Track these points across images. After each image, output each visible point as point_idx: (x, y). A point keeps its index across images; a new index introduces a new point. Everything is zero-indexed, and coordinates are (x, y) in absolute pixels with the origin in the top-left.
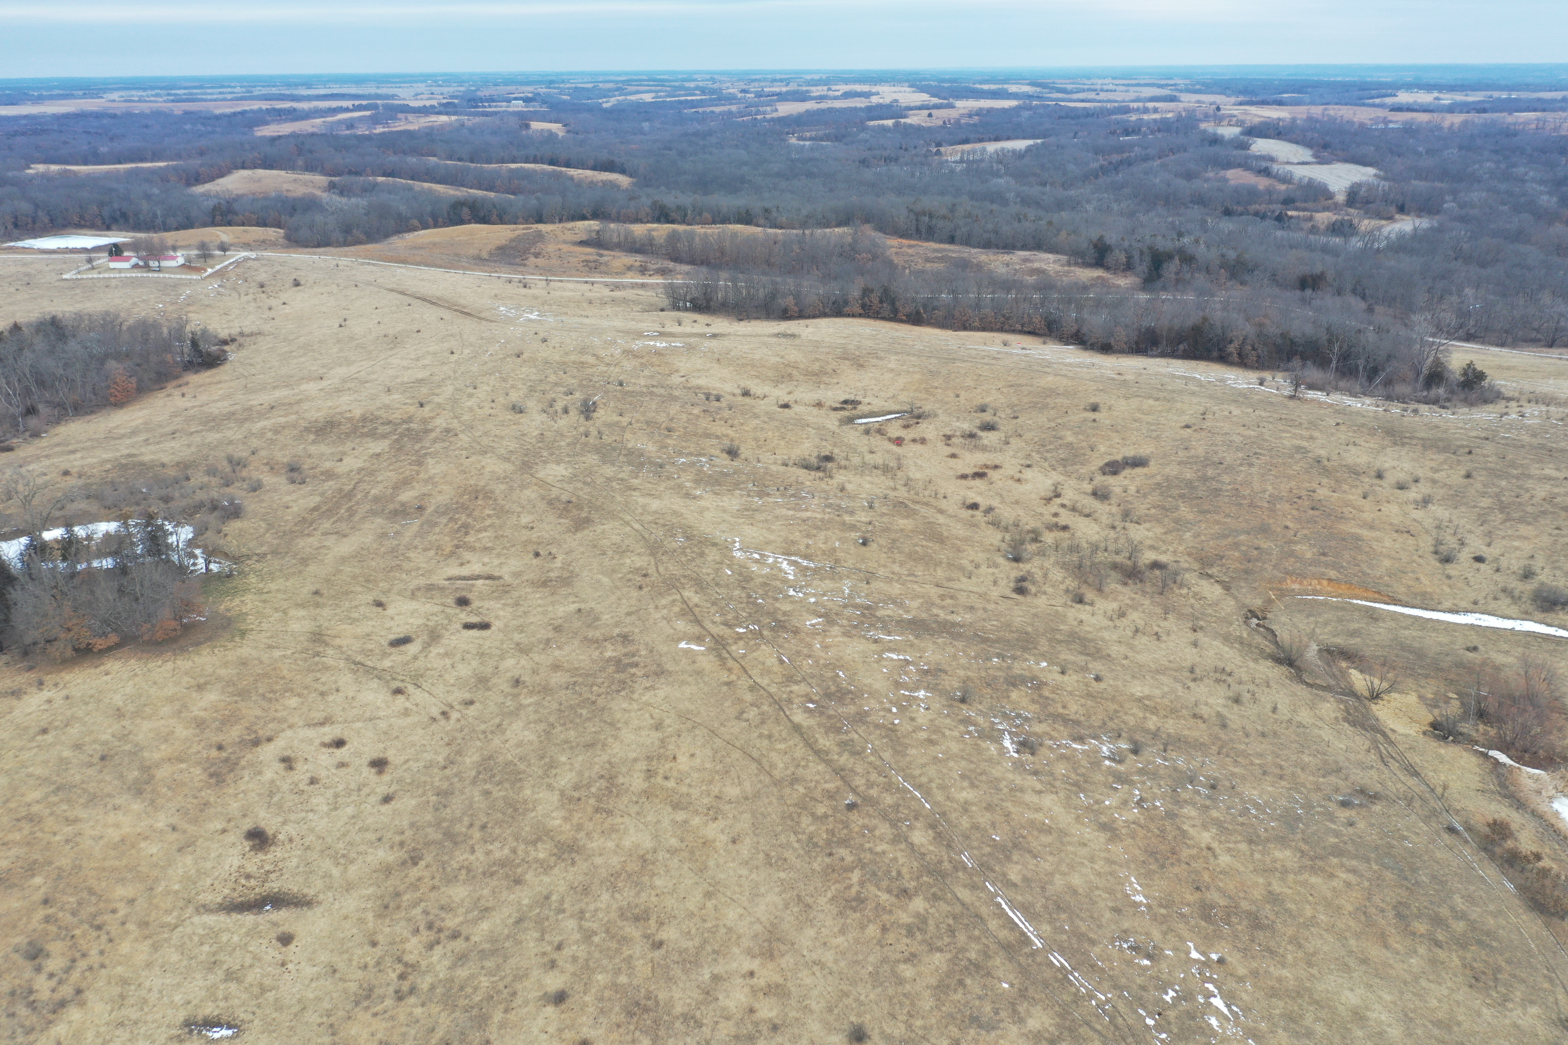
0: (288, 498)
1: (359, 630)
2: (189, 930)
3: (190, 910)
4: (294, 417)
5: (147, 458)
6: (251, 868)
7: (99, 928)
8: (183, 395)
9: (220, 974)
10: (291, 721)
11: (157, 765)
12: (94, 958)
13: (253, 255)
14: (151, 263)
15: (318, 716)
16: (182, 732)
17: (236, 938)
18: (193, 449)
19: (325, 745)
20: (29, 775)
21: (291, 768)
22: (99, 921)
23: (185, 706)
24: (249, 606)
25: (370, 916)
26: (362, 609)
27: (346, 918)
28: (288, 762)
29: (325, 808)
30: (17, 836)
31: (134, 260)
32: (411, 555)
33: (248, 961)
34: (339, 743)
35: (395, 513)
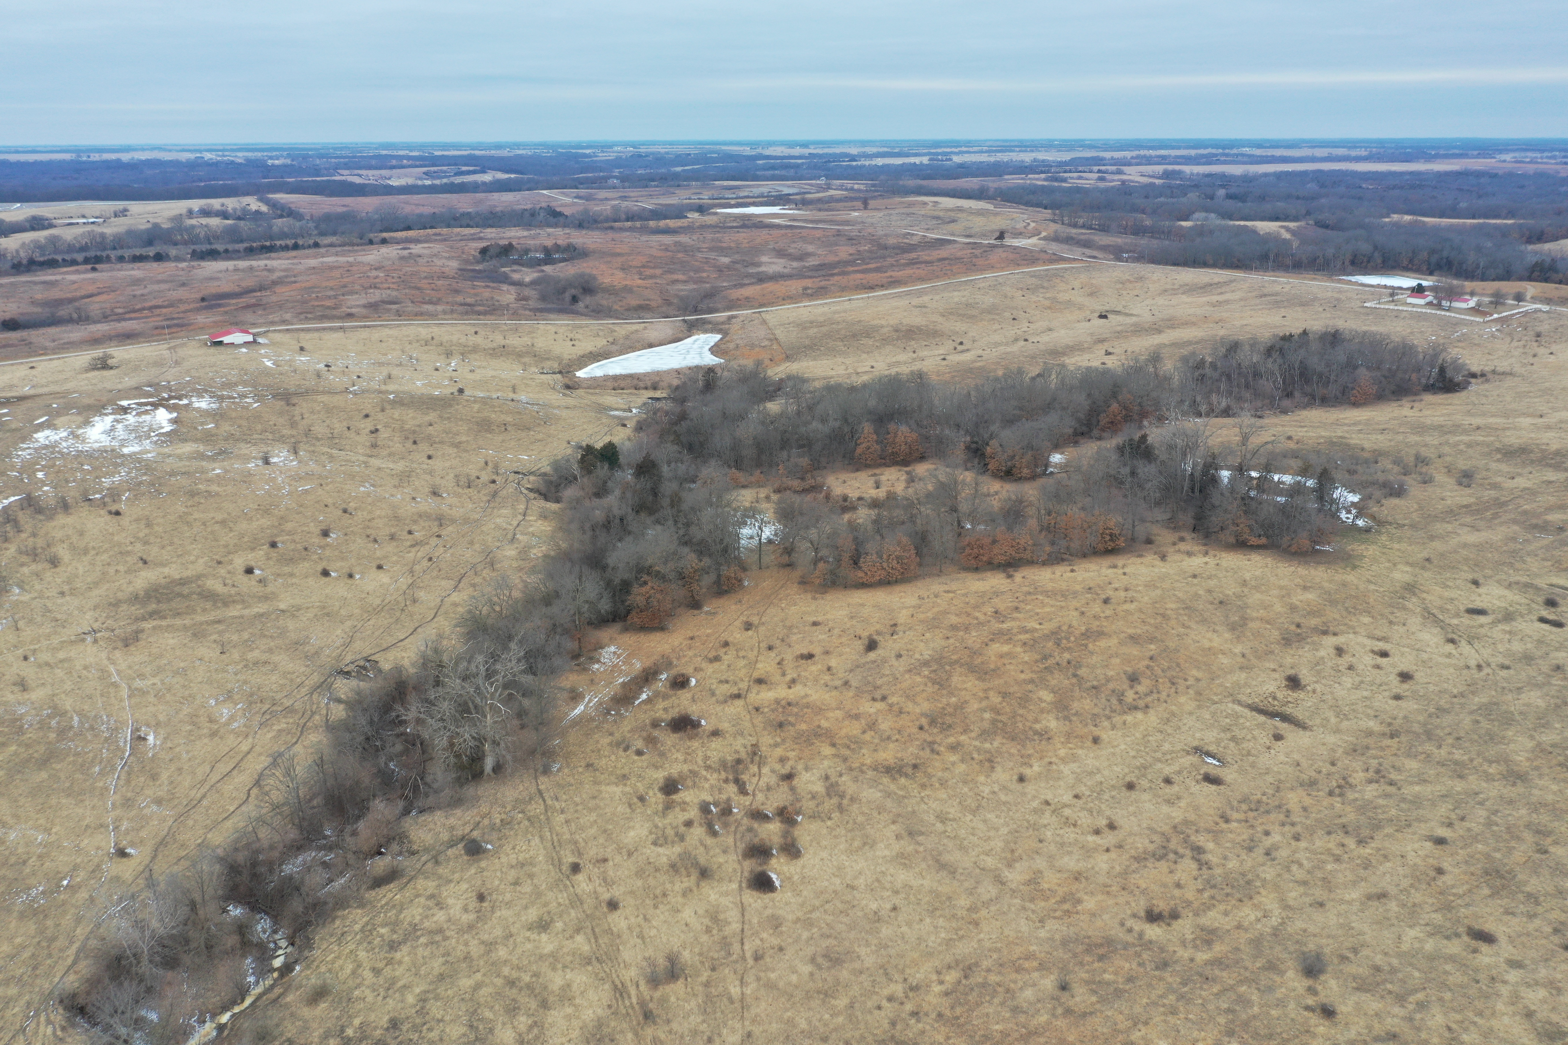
0: (1449, 494)
1: (1446, 594)
2: (1223, 708)
3: (1230, 699)
4: (1492, 438)
5: (1353, 442)
6: (1280, 695)
7: (1173, 684)
8: (1412, 408)
9: (1229, 735)
10: (1357, 629)
11: (1252, 619)
12: (1163, 696)
13: (1545, 308)
14: (1444, 303)
15: (1378, 633)
16: (1278, 608)
17: (1248, 724)
18: (1392, 443)
19: (1373, 652)
20: (1174, 595)
21: (1340, 656)
22: (1175, 680)
23: (1289, 595)
24: (1371, 552)
25: (1340, 750)
26: (1458, 582)
27: (1324, 744)
28: (1340, 651)
29: (1349, 686)
30: (1152, 621)
31: (1430, 299)
32: (1529, 559)
33: (1249, 737)
34: (1384, 654)
35: (1535, 527)
